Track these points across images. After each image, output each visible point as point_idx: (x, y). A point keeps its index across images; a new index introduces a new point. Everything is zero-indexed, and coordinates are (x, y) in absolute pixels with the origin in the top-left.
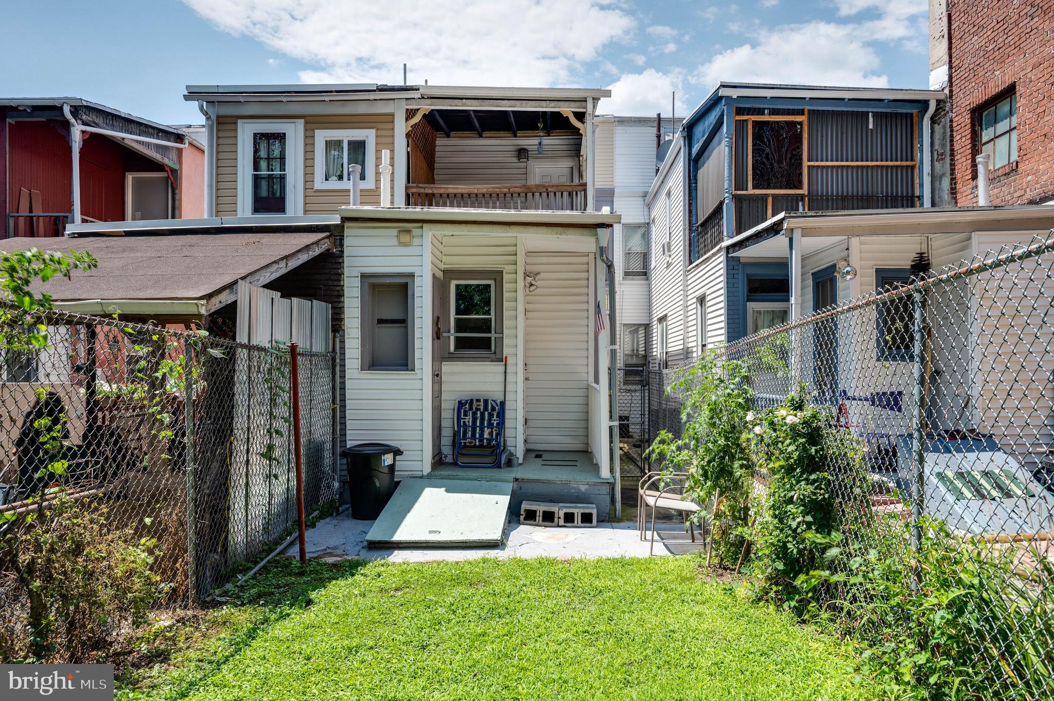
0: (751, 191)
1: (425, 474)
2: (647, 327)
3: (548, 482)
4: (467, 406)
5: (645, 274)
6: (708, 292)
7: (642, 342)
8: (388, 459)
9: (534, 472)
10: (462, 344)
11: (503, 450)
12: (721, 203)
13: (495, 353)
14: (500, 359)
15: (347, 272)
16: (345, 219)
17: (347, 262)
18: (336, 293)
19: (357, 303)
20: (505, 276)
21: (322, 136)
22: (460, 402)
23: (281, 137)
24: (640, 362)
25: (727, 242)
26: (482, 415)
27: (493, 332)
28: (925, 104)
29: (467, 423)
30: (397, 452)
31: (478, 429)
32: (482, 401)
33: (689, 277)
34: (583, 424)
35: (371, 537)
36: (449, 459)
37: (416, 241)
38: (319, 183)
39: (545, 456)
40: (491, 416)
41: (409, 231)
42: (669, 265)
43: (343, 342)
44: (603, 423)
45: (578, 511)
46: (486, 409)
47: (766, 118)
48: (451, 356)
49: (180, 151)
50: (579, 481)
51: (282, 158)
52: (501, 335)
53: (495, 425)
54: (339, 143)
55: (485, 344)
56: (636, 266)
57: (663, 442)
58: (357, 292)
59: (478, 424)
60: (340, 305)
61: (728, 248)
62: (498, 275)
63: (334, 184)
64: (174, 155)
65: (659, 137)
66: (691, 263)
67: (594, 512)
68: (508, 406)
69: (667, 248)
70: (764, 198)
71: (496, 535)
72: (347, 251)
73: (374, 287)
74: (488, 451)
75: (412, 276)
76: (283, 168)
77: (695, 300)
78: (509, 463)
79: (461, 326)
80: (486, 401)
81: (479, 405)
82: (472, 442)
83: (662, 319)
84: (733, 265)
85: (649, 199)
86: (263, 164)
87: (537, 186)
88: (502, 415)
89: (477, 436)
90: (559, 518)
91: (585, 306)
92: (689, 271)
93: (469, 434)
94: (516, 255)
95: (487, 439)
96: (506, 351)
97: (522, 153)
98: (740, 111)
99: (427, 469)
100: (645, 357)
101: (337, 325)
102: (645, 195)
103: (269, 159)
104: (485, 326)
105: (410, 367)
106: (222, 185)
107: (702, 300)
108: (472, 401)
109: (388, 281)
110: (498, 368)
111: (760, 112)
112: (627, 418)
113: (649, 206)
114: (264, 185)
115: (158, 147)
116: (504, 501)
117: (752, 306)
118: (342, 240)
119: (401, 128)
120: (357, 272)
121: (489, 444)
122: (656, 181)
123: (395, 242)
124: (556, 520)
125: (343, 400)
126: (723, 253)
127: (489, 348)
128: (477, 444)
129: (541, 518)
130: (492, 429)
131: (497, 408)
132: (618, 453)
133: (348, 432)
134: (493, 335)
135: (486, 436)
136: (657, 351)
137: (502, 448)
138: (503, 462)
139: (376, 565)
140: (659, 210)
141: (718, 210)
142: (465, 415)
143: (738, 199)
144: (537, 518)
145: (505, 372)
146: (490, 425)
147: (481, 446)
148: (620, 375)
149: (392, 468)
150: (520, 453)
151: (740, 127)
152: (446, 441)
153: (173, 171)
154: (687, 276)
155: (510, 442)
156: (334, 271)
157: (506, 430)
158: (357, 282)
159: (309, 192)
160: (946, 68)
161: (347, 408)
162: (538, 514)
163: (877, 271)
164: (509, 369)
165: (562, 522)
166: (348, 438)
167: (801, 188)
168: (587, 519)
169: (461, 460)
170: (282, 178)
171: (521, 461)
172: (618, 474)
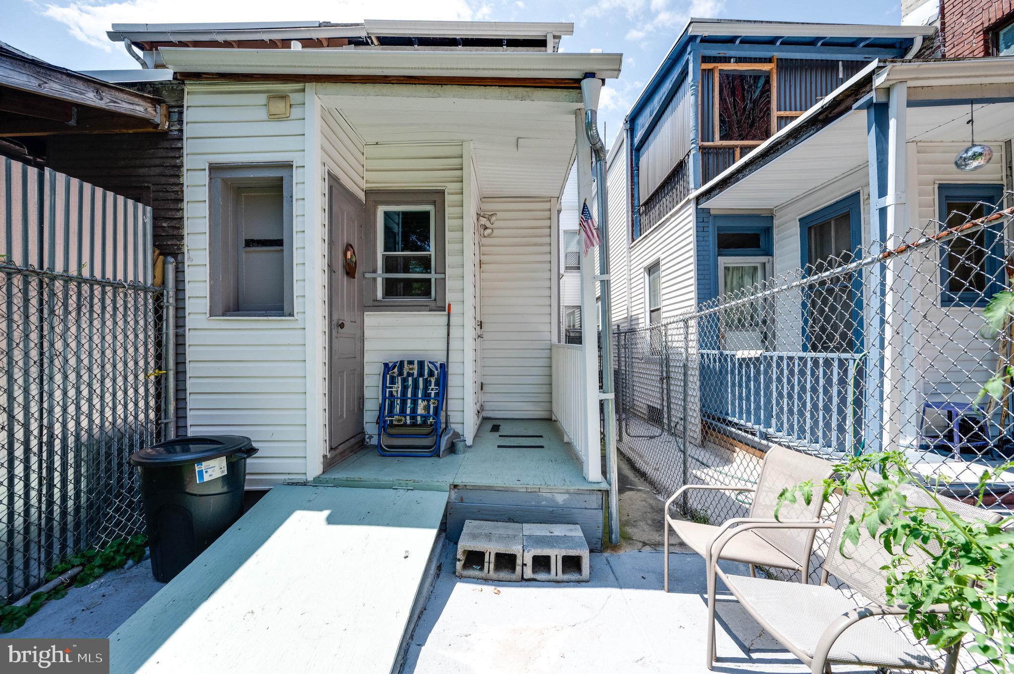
0: (718, 142)
1: (310, 478)
4: (396, 370)
6: (662, 257)
9: (484, 468)
10: (391, 288)
11: (445, 429)
13: (435, 300)
14: (442, 307)
15: (188, 162)
16: (180, 75)
17: (188, 146)
18: (173, 196)
19: (204, 210)
20: (448, 198)
22: (386, 365)
25: (694, 194)
26: (416, 382)
27: (433, 271)
29: (395, 394)
31: (409, 401)
32: (416, 362)
33: (632, 253)
36: (375, 441)
37: (295, 112)
39: (505, 429)
40: (427, 383)
41: (283, 97)
43: (179, 271)
44: (589, 395)
45: (555, 551)
46: (421, 374)
47: (732, 66)
48: (376, 304)
52: (442, 276)
53: (433, 395)
55: (424, 288)
56: (573, 262)
58: (204, 194)
59: (409, 395)
60: (178, 215)
61: (698, 199)
62: (437, 196)
66: (633, 240)
68: (452, 369)
70: (732, 148)
72: (188, 131)
73: (230, 185)
74: (426, 430)
75: (288, 166)
77: (642, 270)
78: (452, 449)
79: (390, 265)
80: (421, 364)
81: (412, 369)
82: (401, 420)
84: (703, 217)
88: (442, 382)
89: (408, 411)
90: (524, 565)
92: (632, 247)
93: (397, 409)
94: (462, 169)
95: (422, 416)
96: (450, 297)
98: (705, 60)
99: (314, 468)
101: (173, 246)
104: (423, 265)
105: (286, 310)
107: (653, 267)
108: (402, 363)
109: (252, 174)
110: (440, 319)
111: (727, 60)
117: (724, 261)
118: (181, 112)
120: (204, 162)
121: (424, 423)
123: (262, 114)
124: (518, 569)
125: (180, 363)
126: (692, 205)
127: (427, 292)
128: (408, 422)
129: (492, 566)
130: (428, 401)
131: (436, 372)
133: (189, 414)
134: (433, 276)
135: (420, 411)
137: (443, 426)
138: (442, 448)
142: (393, 381)
143: (705, 151)
144: (486, 565)
145: (448, 325)
146: (426, 396)
147: (414, 425)
150: (469, 432)
151: (707, 74)
152: (370, 416)
154: (630, 252)
155: (454, 417)
156: (172, 162)
157: (449, 402)
158: (204, 178)
161: (188, 375)
162: (487, 559)
163: (941, 187)
164: (453, 320)
165: (529, 573)
166: (189, 423)
168: (571, 566)
171: (469, 442)
172: (613, 476)
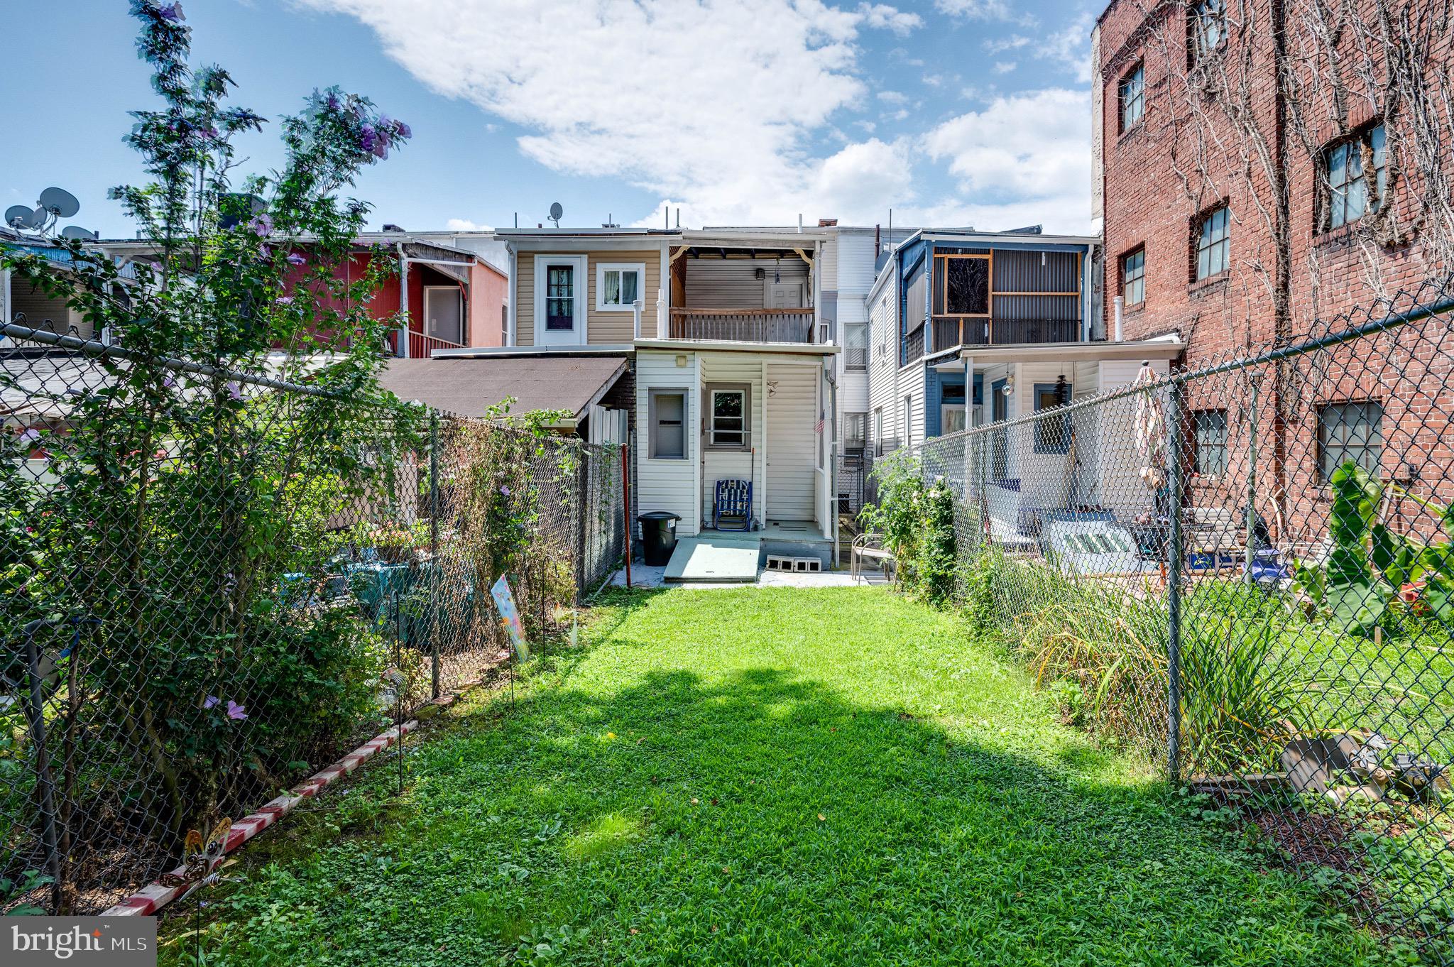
0: (946, 315)
1: (697, 534)
2: (866, 415)
3: (786, 541)
4: (724, 485)
5: (865, 368)
6: (912, 394)
7: (861, 428)
8: (672, 523)
9: (774, 534)
10: (718, 438)
12: (923, 323)
13: (745, 445)
14: (749, 450)
15: (638, 387)
16: (637, 348)
17: (639, 379)
18: (631, 402)
19: (646, 409)
20: (753, 387)
21: (602, 268)
22: (719, 483)
23: (569, 269)
24: (860, 446)
25: (927, 357)
26: (736, 492)
27: (743, 429)
28: (1085, 248)
29: (724, 498)
30: (678, 519)
31: (732, 502)
32: (735, 481)
34: (810, 500)
35: (666, 574)
36: (710, 525)
37: (690, 364)
38: (600, 307)
39: (782, 524)
40: (742, 493)
41: (684, 357)
42: (884, 364)
43: (635, 438)
44: (826, 499)
45: (808, 561)
46: (738, 487)
47: (959, 256)
48: (712, 447)
49: (470, 268)
50: (808, 541)
51: (570, 285)
52: (749, 432)
53: (745, 500)
54: (615, 274)
55: (737, 439)
56: (857, 361)
57: (868, 510)
58: (646, 401)
59: (732, 499)
60: (634, 411)
61: (927, 362)
62: (747, 386)
63: (612, 307)
64: (465, 272)
65: (878, 246)
66: (901, 366)
67: (820, 562)
68: (754, 485)
69: (883, 349)
70: (957, 320)
71: (753, 574)
72: (639, 372)
73: (658, 397)
74: (739, 519)
75: (687, 389)
76: (570, 293)
77: (903, 398)
78: (756, 528)
79: (718, 425)
80: (738, 482)
81: (733, 485)
82: (728, 512)
83: (878, 410)
84: (931, 375)
85: (868, 302)
86: (554, 290)
87: (775, 310)
88: (750, 492)
89: (732, 507)
90: (794, 566)
91: (812, 407)
92: (899, 372)
93: (726, 506)
94: (761, 371)
95: (739, 510)
96: (753, 444)
97: (759, 272)
98: (938, 250)
99: (697, 531)
100: (864, 441)
101: (631, 426)
102: (865, 298)
103: (559, 286)
104: (737, 425)
105: (685, 456)
106: (522, 307)
107: (908, 399)
108: (728, 481)
109: (668, 393)
110: (748, 456)
111: (955, 251)
112: (847, 496)
113: (869, 308)
114: (555, 306)
115: (455, 267)
116: (756, 554)
117: (945, 407)
118: (635, 362)
119: (666, 262)
120: (646, 386)
121: (740, 515)
122: (874, 287)
123: (674, 364)
124: (792, 567)
125: (636, 481)
126: (923, 365)
127: (740, 441)
128: (732, 513)
129: (781, 566)
130: (743, 502)
131: (746, 487)
132: (837, 525)
133: (639, 503)
134: (743, 432)
135: (738, 507)
136: (874, 438)
137: (750, 517)
138: (751, 527)
139: (674, 590)
140: (876, 313)
141: (921, 328)
142: (723, 492)
143: (936, 322)
144: (779, 566)
145: (753, 460)
146: (742, 500)
147: (735, 515)
148: (840, 461)
149: (674, 529)
150: (763, 522)
151: (938, 262)
152: (708, 511)
153: (465, 285)
154: (898, 376)
155: (756, 513)
156: (629, 385)
157: (753, 503)
158: (646, 394)
159: (592, 313)
160: (1102, 219)
161: (638, 486)
162: (779, 564)
163: (1036, 385)
164: (755, 457)
165: (796, 569)
166: (639, 508)
167: (986, 312)
168: (814, 567)
169: (720, 526)
170: (570, 302)
171: (764, 527)
172: (837, 536)
